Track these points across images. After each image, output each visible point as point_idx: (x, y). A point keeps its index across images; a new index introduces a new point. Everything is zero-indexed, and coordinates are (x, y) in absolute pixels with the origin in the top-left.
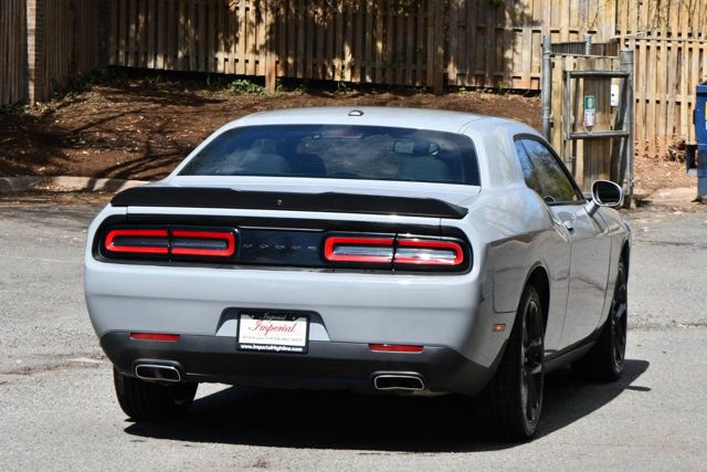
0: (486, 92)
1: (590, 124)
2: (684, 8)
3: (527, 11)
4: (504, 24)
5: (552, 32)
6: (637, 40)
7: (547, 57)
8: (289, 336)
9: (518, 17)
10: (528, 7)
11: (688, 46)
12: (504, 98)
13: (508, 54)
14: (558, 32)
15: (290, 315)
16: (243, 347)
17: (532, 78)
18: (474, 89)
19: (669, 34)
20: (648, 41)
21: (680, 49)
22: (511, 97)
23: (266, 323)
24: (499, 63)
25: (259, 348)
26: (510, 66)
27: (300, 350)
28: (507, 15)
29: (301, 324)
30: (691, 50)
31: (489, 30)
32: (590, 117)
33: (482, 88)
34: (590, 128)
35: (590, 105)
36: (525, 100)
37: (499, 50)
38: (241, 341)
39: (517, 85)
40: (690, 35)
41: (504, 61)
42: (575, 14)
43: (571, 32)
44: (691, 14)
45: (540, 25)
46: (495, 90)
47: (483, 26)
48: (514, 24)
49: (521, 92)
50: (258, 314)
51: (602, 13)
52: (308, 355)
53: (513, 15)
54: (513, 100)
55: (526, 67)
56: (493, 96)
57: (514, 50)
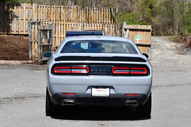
0: (5, 35)
1: (44, 42)
2: (54, 14)
3: (15, 14)
4: (9, 18)
5: (21, 20)
6: (45, 22)
7: (30, 26)
8: (105, 93)
9: (13, 16)
10: (15, 13)
11: (57, 23)
12: (10, 36)
13: (10, 25)
14: (23, 20)
15: (105, 87)
16: (93, 96)
17: (17, 31)
18: (2, 34)
19: (51, 20)
20: (48, 22)
21: (56, 24)
22: (11, 36)
23: (99, 89)
24: (8, 27)
25: (98, 96)
26: (11, 28)
27: (108, 96)
28: (10, 15)
29: (108, 89)
30: (58, 24)
31: (5, 19)
32: (44, 40)
33: (4, 34)
34: (44, 43)
35: (44, 37)
36: (15, 36)
37: (8, 24)
38: (92, 94)
39: (13, 33)
40: (56, 20)
41: (9, 27)
42: (27, 15)
43: (26, 20)
44: (56, 15)
45: (18, 18)
46: (7, 34)
47: (4, 18)
48: (12, 17)
49: (14, 35)
50: (97, 87)
51: (34, 15)
52: (110, 97)
53: (11, 15)
54: (12, 36)
55: (15, 28)
56: (7, 36)
57: (12, 23)
